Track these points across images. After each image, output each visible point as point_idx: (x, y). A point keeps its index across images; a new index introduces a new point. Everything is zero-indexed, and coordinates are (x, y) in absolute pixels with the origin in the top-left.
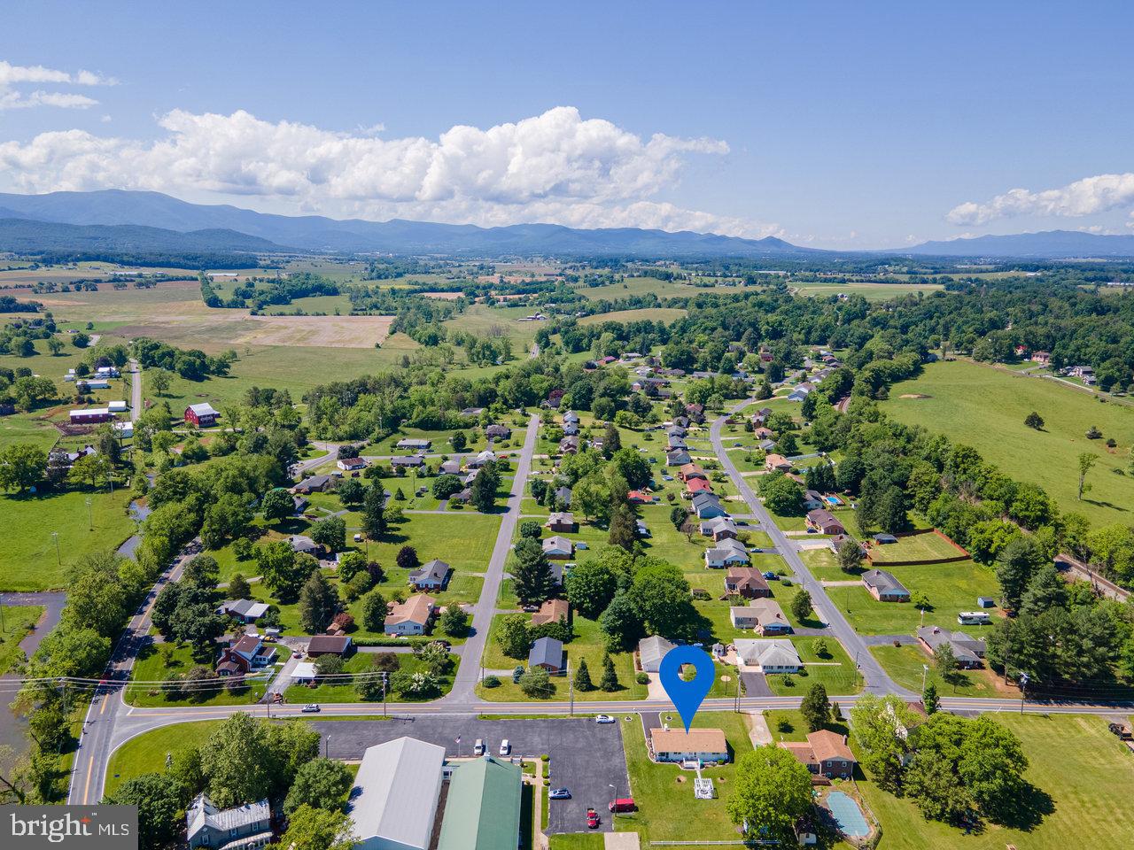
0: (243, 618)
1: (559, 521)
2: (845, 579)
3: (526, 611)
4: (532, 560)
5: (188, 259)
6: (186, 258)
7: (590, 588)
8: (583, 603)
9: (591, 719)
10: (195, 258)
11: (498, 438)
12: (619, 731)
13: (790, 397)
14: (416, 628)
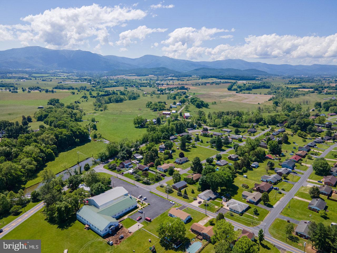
0: (136, 158)
1: (230, 156)
5: (236, 77)
6: (235, 77)
10: (238, 77)
11: (250, 132)
14: (163, 170)
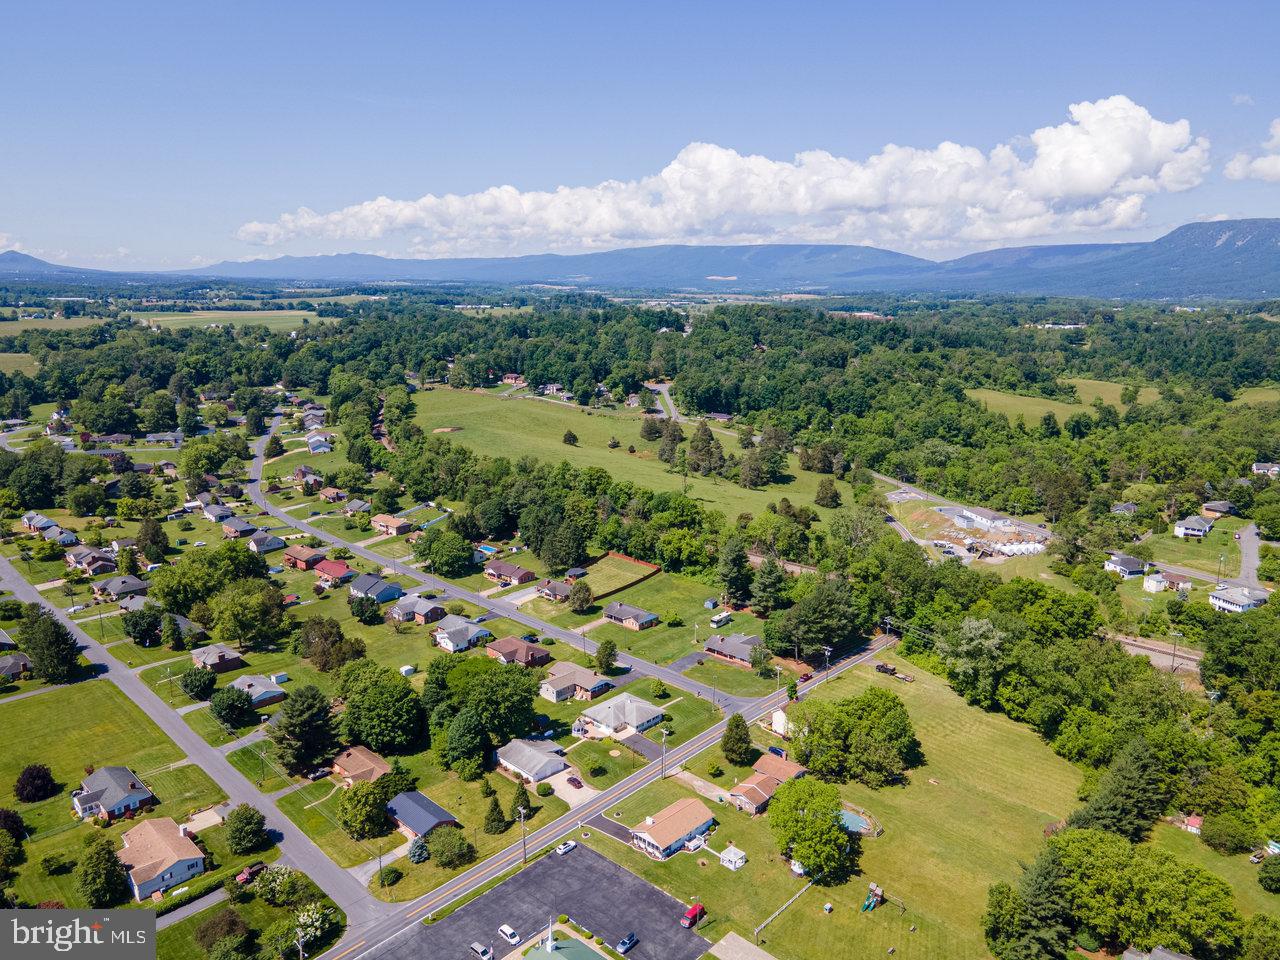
1: (222, 658)
2: (588, 621)
3: (314, 779)
4: (310, 707)
7: (401, 717)
8: (394, 738)
9: (549, 853)
12: (592, 852)
13: (314, 449)
14: (191, 867)
